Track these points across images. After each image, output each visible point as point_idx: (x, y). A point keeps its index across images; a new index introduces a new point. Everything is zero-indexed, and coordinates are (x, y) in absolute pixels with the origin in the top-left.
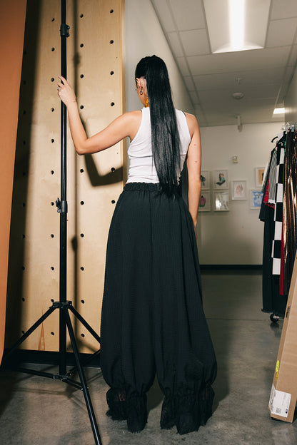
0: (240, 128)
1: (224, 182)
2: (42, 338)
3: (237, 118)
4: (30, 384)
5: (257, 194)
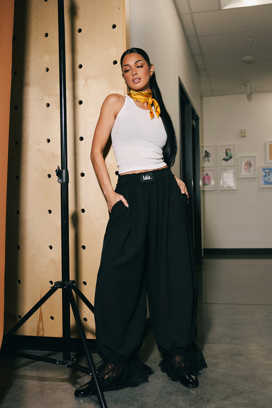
0: (249, 97)
1: (231, 157)
2: (41, 323)
3: (246, 85)
4: (27, 372)
5: (267, 171)
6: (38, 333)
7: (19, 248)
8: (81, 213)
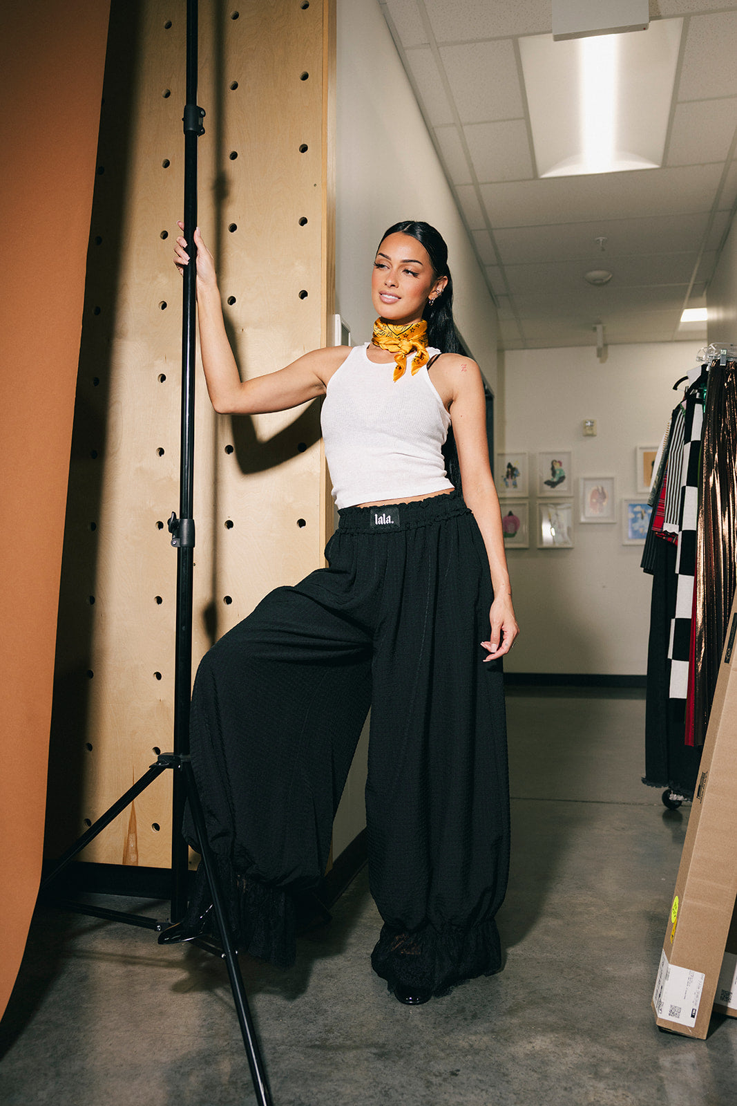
0: (602, 354)
1: (562, 479)
2: (132, 837)
3: (595, 329)
4: (103, 943)
5: (638, 509)
6: (125, 858)
7: (91, 675)
8: (224, 605)
